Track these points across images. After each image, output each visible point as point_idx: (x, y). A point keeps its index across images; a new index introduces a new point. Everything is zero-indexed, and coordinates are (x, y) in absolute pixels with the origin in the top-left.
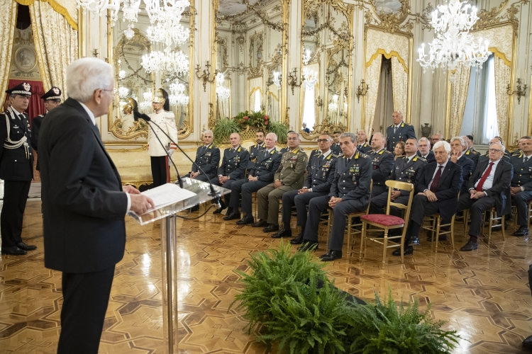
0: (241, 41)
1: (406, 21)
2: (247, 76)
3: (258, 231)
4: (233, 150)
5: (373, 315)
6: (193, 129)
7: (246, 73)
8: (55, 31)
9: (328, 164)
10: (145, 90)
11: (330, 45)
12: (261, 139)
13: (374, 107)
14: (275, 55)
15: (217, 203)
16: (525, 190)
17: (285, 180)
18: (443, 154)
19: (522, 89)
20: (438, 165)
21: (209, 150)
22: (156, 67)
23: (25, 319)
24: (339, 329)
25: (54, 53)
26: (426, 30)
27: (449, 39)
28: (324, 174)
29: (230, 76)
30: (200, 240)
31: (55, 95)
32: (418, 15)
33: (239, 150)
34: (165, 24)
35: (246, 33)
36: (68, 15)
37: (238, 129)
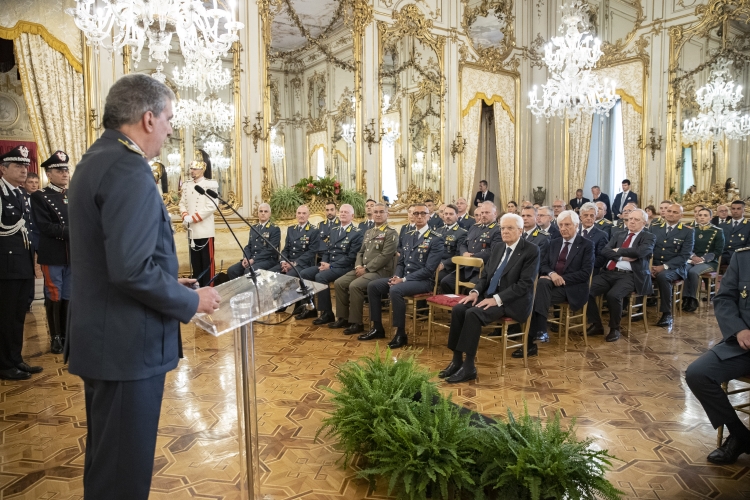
0: (296, 84)
1: (511, 56)
2: (306, 130)
3: (338, 334)
4: (298, 229)
5: (507, 436)
6: (241, 201)
7: (305, 126)
8: (52, 75)
9: (426, 244)
10: (170, 151)
11: (414, 89)
12: (333, 213)
13: (474, 167)
14: (341, 101)
15: (309, 303)
16: (670, 269)
17: (369, 265)
18: (570, 226)
19: (657, 142)
20: (564, 241)
21: (266, 229)
22: (187, 120)
23: (42, 467)
24: (464, 457)
25: (52, 104)
26: (536, 68)
27: (567, 80)
28: (421, 257)
29: (284, 131)
30: (264, 348)
31: (60, 161)
32: (525, 49)
33: (307, 228)
34: (198, 63)
35: (302, 73)
36: (69, 53)
37: (301, 201)
